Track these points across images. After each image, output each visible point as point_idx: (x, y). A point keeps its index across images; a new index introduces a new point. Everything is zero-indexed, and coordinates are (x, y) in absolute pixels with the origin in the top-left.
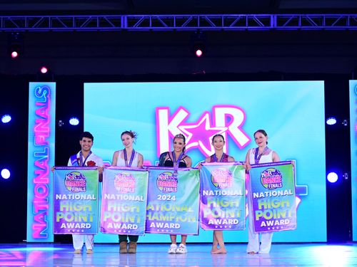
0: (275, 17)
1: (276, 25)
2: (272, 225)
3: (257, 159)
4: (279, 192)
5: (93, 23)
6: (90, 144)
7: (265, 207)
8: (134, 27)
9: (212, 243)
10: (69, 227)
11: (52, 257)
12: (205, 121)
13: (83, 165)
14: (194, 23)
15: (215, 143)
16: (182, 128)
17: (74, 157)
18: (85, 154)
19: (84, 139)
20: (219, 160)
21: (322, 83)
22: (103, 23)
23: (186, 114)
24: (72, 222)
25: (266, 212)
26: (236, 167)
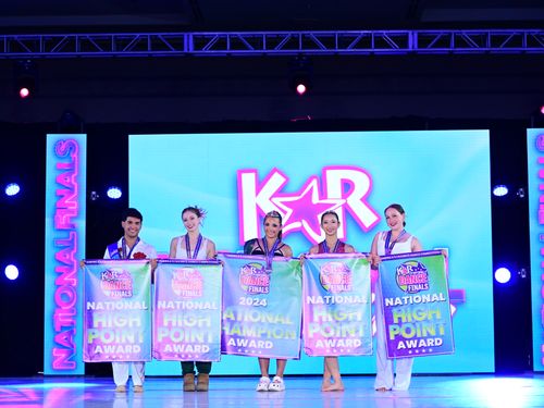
0: (416, 35)
1: (416, 46)
2: (415, 346)
3: (388, 248)
4: (425, 297)
5: (142, 45)
6: (138, 227)
7: (404, 320)
8: (203, 51)
9: (322, 375)
10: (106, 351)
11: (82, 398)
12: (312, 189)
13: (128, 258)
14: (293, 43)
15: (325, 225)
16: (278, 200)
17: (113, 247)
18: (131, 242)
19: (129, 219)
20: (331, 250)
21: (486, 133)
22: (157, 45)
23: (282, 180)
24: (111, 344)
25: (405, 326)
26: (357, 260)
